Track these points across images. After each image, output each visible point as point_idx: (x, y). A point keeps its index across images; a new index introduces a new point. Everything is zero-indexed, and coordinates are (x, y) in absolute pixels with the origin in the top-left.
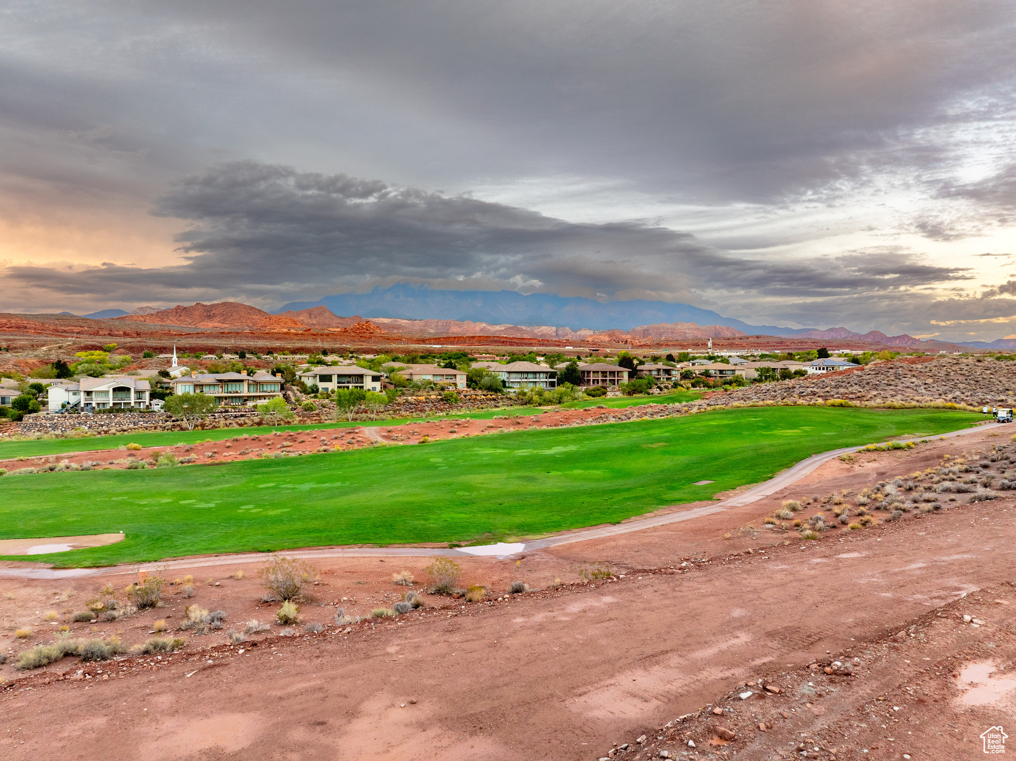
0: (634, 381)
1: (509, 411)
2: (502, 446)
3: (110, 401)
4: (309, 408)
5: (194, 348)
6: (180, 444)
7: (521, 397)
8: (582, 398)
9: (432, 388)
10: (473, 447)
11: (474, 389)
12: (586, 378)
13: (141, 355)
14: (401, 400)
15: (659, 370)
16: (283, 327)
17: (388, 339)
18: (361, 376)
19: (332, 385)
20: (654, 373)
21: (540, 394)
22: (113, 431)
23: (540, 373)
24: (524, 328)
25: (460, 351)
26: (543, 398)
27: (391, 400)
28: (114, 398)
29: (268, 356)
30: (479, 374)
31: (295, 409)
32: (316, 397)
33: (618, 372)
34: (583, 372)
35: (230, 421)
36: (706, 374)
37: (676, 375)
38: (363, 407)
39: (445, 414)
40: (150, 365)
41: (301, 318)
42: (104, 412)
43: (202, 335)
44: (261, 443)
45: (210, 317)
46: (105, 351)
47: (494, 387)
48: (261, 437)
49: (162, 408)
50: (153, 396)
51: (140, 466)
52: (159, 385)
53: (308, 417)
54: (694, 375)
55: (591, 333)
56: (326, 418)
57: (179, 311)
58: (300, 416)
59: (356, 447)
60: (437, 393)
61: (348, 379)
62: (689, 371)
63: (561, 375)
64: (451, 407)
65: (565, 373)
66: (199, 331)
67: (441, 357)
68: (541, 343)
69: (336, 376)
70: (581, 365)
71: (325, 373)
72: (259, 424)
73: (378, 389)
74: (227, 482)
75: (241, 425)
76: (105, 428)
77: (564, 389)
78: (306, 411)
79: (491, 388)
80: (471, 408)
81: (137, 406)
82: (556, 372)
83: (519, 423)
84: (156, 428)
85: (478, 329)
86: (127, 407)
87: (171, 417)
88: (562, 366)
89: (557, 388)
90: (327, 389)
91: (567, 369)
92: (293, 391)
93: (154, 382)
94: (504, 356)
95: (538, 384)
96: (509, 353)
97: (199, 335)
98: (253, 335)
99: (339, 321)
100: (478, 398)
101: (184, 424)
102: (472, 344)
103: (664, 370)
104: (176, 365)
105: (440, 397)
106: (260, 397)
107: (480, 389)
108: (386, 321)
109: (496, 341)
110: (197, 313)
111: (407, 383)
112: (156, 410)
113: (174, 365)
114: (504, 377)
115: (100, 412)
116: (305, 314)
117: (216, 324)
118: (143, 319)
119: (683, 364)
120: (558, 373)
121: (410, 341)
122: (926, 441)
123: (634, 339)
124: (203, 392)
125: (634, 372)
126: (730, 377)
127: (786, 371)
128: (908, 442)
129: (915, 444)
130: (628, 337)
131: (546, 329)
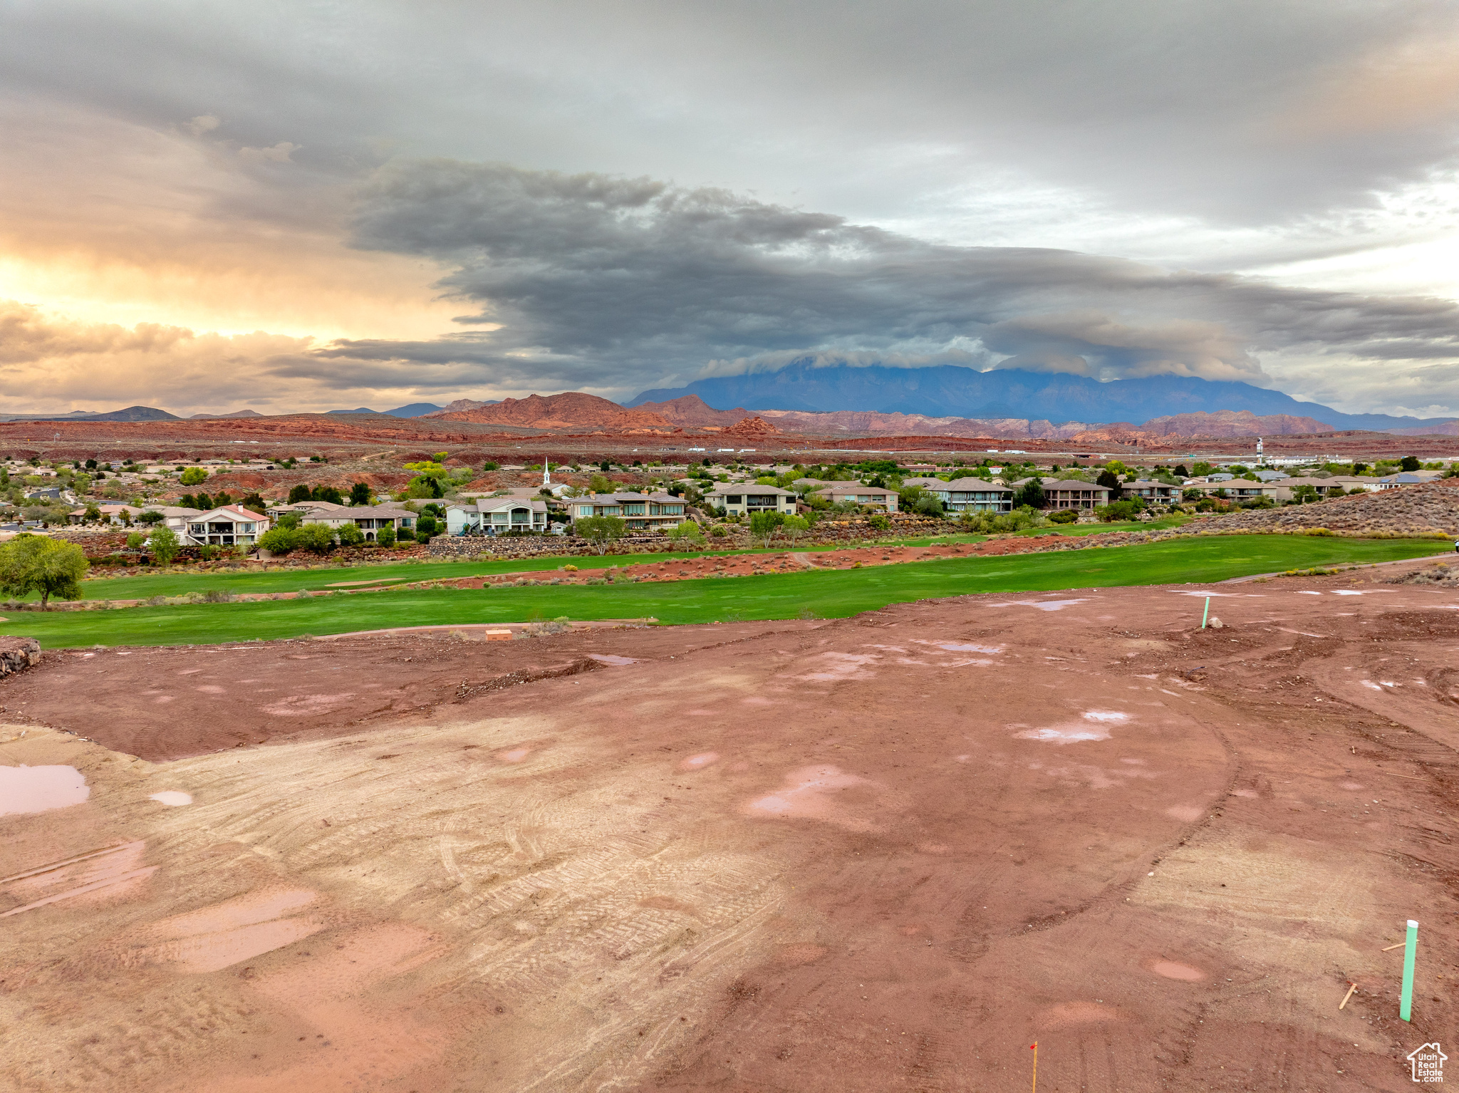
0: (1114, 503)
1: (950, 539)
2: (938, 571)
3: (510, 523)
4: (718, 534)
7: (965, 522)
8: (1043, 524)
9: (857, 511)
11: (907, 513)
12: (1051, 499)
13: (479, 466)
14: (821, 525)
15: (1152, 489)
16: (644, 426)
17: (786, 442)
18: (774, 497)
19: (741, 508)
20: (1146, 493)
21: (990, 519)
23: (990, 492)
24: (979, 421)
25: (886, 458)
26: (993, 523)
27: (810, 524)
28: (513, 521)
29: (637, 468)
30: (914, 493)
31: (704, 534)
32: (724, 521)
33: (1094, 492)
34: (1048, 492)
35: (638, 546)
36: (1221, 494)
37: (1176, 496)
38: (778, 532)
39: (873, 542)
41: (665, 412)
42: (505, 535)
43: (546, 439)
45: (548, 413)
46: (436, 461)
47: (933, 510)
48: (691, 561)
49: (564, 531)
50: (552, 518)
52: (550, 506)
53: (720, 543)
54: (1201, 496)
55: (1083, 427)
56: (739, 544)
57: (509, 405)
58: (711, 542)
59: (790, 570)
60: (863, 517)
61: (759, 500)
62: (1195, 490)
63: (1019, 495)
64: (880, 534)
65: (1024, 493)
66: (540, 433)
67: (860, 468)
68: (1003, 445)
69: (746, 496)
70: (1048, 482)
71: (733, 493)
72: (670, 549)
73: (794, 512)
75: (651, 550)
77: (1020, 513)
78: (715, 536)
79: (928, 512)
80: (904, 535)
81: (537, 529)
82: (1011, 492)
83: (958, 551)
85: (910, 424)
86: (527, 530)
87: (574, 541)
88: (1021, 482)
89: (1013, 513)
90: (735, 512)
91: (1027, 487)
92: (697, 514)
93: (543, 502)
94: (948, 465)
95: (988, 507)
96: (956, 461)
97: (543, 438)
98: (610, 438)
99: (714, 415)
100: (912, 523)
101: (592, 548)
102: (903, 448)
103: (1159, 489)
105: (866, 522)
106: (662, 521)
107: (915, 512)
108: (779, 414)
109: (937, 444)
110: (532, 408)
111: (827, 505)
112: (558, 533)
113: (545, 482)
114: (945, 497)
115: (501, 535)
116: (666, 407)
117: (557, 423)
118: (465, 417)
119: (1195, 480)
120: (1015, 492)
121: (817, 444)
122: (1354, 569)
123: (1149, 437)
124: (602, 514)
125: (1118, 491)
126: (1252, 499)
127: (1337, 491)
128: (1335, 569)
129: (1340, 571)
130: (1139, 435)
131: (1012, 423)
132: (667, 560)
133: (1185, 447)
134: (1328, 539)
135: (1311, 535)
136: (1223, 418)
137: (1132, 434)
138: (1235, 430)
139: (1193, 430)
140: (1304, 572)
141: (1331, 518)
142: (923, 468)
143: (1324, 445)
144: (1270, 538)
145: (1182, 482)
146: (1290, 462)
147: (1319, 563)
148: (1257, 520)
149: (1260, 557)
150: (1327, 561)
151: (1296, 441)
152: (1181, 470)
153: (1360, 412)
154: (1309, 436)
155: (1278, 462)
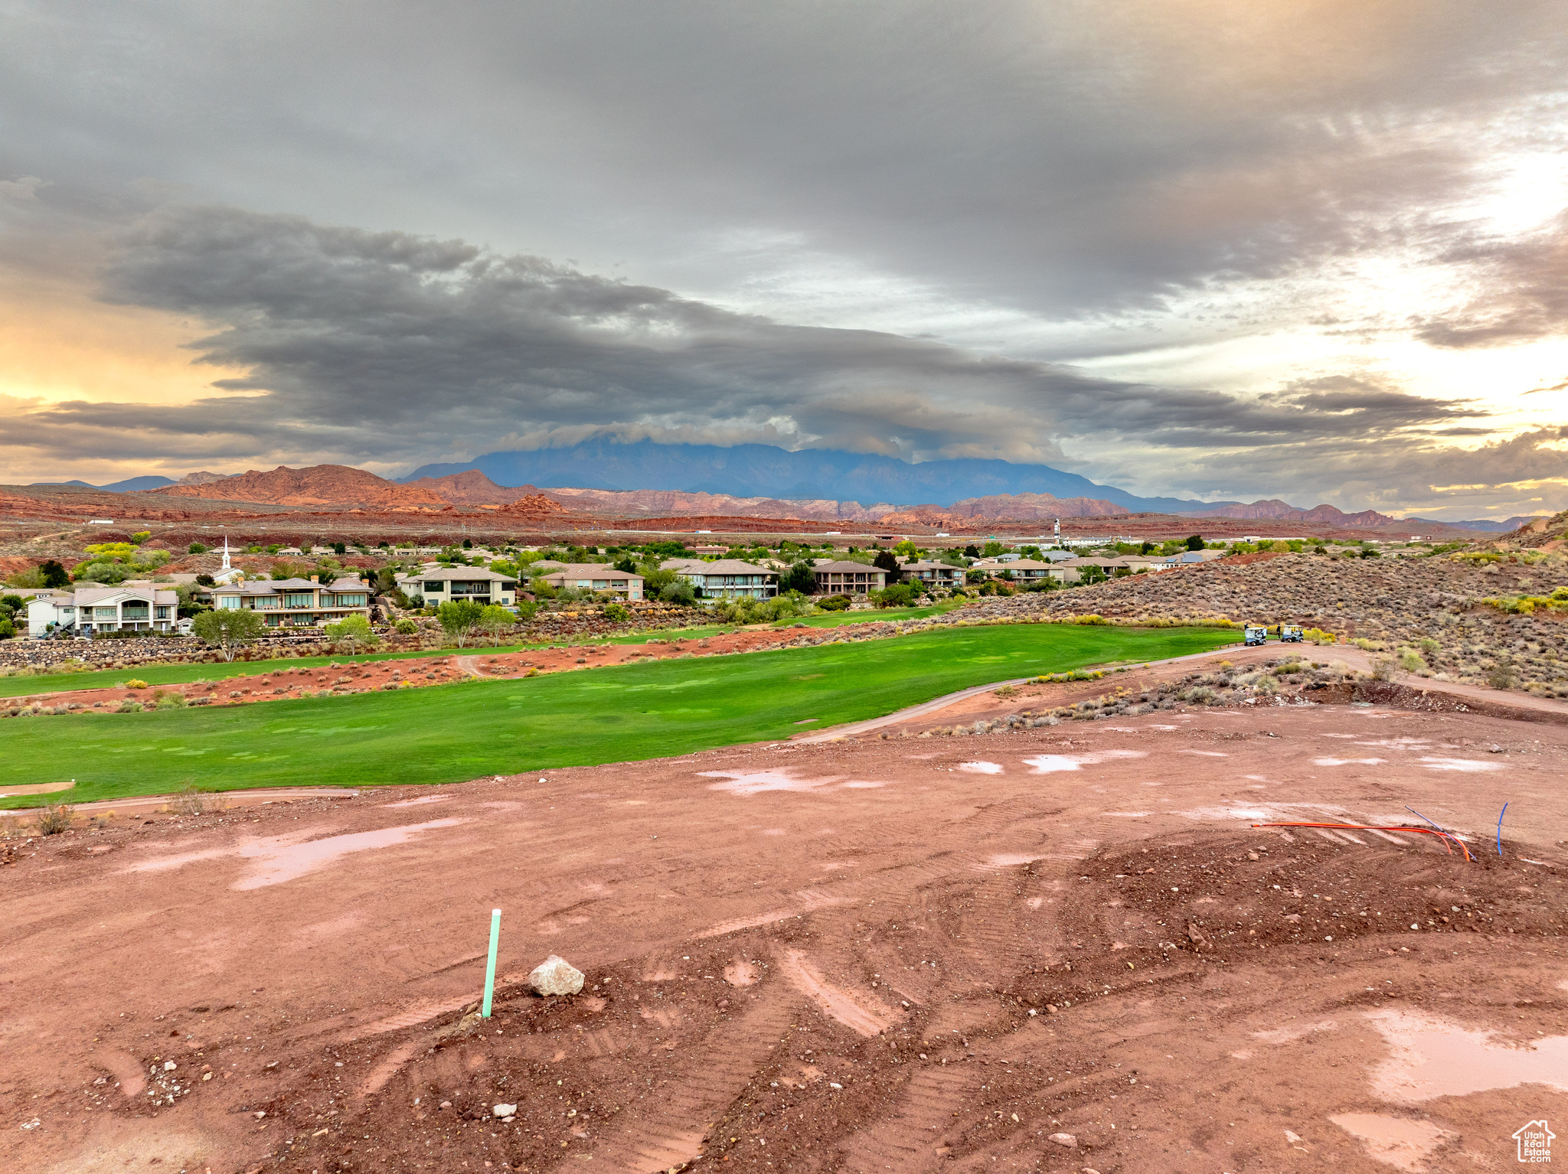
0: (892, 587)
2: (624, 679)
3: (119, 620)
4: (406, 630)
5: (269, 538)
6: (200, 681)
7: (720, 611)
8: (809, 612)
9: (590, 599)
10: (583, 681)
11: (652, 600)
12: (822, 583)
13: (187, 548)
14: (541, 617)
15: (933, 571)
16: (412, 504)
17: (571, 522)
18: (487, 583)
19: (444, 597)
20: (927, 575)
21: (748, 607)
22: (119, 663)
23: (752, 576)
24: (788, 502)
25: (677, 539)
26: (752, 612)
27: (525, 617)
28: (124, 617)
29: (381, 550)
30: (666, 578)
31: (386, 631)
32: (418, 613)
33: (870, 574)
34: (819, 574)
35: (287, 649)
36: (1006, 576)
37: (960, 577)
38: (483, 627)
39: (600, 636)
40: (197, 564)
41: (442, 489)
42: (108, 637)
43: (285, 517)
44: (312, 679)
45: (300, 488)
46: (132, 542)
47: (683, 597)
49: (192, 630)
50: (183, 613)
51: (134, 709)
52: (195, 597)
53: (402, 643)
54: (985, 578)
55: (892, 509)
56: (427, 643)
57: (251, 479)
58: (390, 641)
59: (434, 682)
60: (596, 606)
61: (467, 587)
62: (981, 572)
63: (786, 579)
64: (614, 628)
65: (792, 576)
66: (282, 510)
68: (806, 526)
69: (449, 582)
70: (822, 564)
71: (432, 578)
72: (329, 652)
73: (512, 601)
74: (239, 727)
75: (302, 654)
76: (108, 660)
77: (785, 599)
78: (400, 633)
79: (676, 599)
80: (644, 628)
81: (156, 629)
82: (777, 575)
84: (181, 659)
85: (717, 504)
86: (144, 629)
87: (204, 643)
88: (791, 565)
89: (776, 599)
90: (435, 602)
91: (795, 570)
92: (386, 605)
93: (187, 592)
95: (750, 593)
97: (279, 517)
98: (364, 517)
99: (500, 493)
100: (657, 613)
101: (221, 654)
102: (699, 529)
103: (940, 570)
104: (229, 566)
105: (599, 612)
106: (336, 614)
107: (662, 600)
108: (574, 492)
109: (736, 525)
110: (279, 482)
111: (554, 591)
112: (183, 633)
113: (226, 566)
114: (698, 582)
115: (102, 636)
116: (448, 483)
117: (309, 500)
118: (195, 492)
119: (985, 561)
120: (782, 576)
121: (605, 524)
122: (1122, 671)
123: (955, 519)
124: (253, 607)
125: (895, 574)
126: (1039, 581)
127: (1124, 571)
128: (1098, 671)
129: (1105, 674)
130: (945, 517)
131: (821, 505)
132: (276, 671)
133: (988, 529)
134: (1101, 629)
135: (1082, 623)
136: (1026, 500)
137: (939, 516)
138: (1038, 513)
139: (998, 513)
140: (1061, 676)
141: (1107, 602)
142: (712, 550)
143: (1119, 527)
144: (1034, 628)
145: (971, 563)
146: (1083, 543)
147: (1082, 663)
148: (1025, 606)
149: (1017, 654)
150: (1093, 660)
151: (1094, 523)
152: (972, 551)
153: (1153, 495)
154: (1105, 518)
155: (1075, 543)
